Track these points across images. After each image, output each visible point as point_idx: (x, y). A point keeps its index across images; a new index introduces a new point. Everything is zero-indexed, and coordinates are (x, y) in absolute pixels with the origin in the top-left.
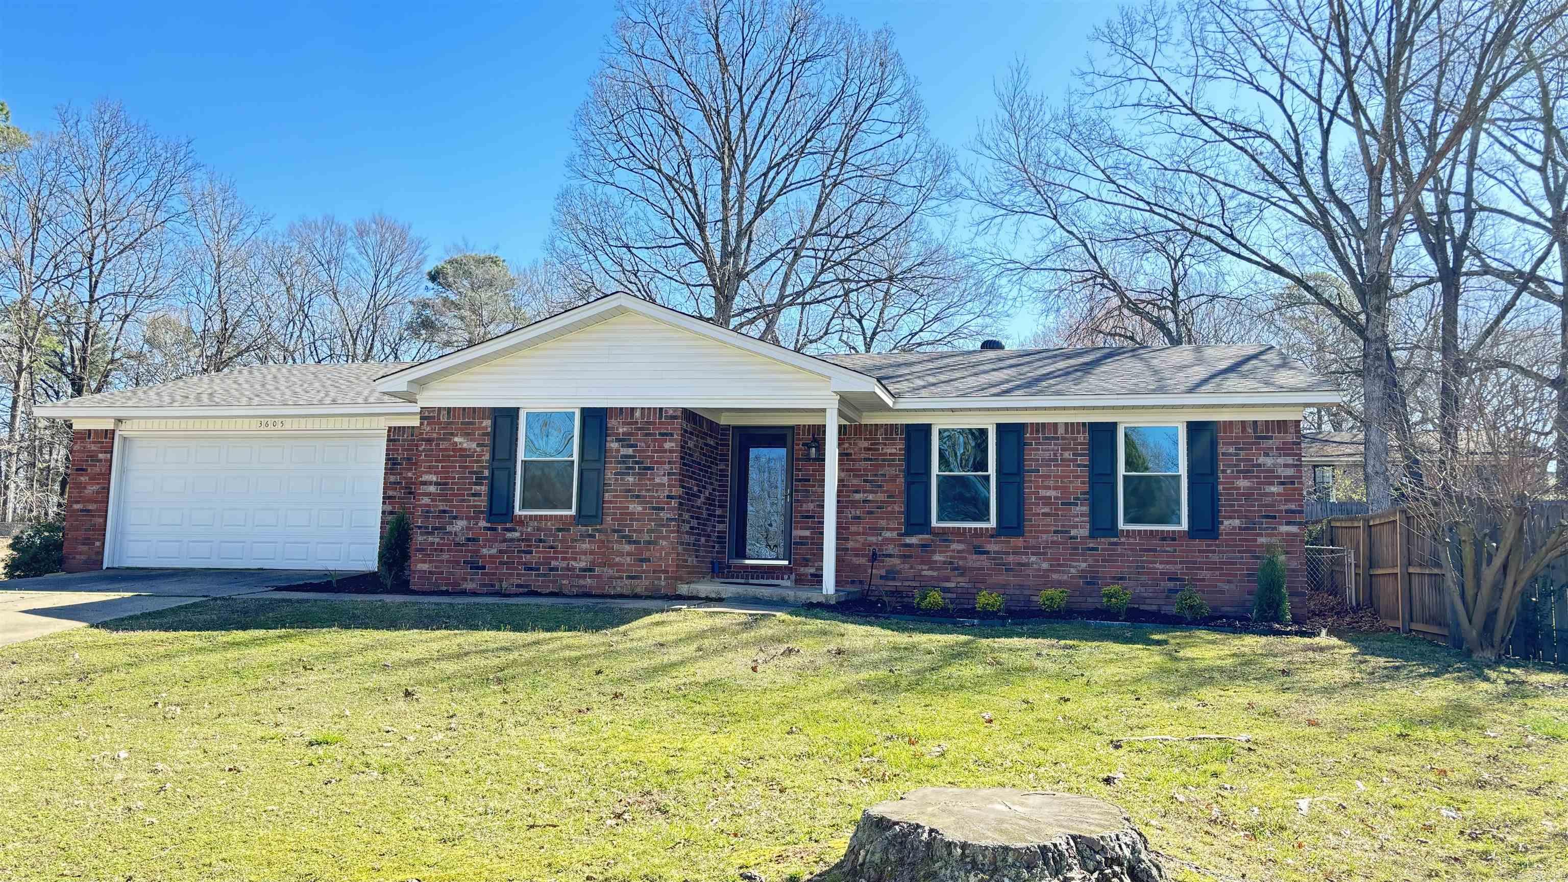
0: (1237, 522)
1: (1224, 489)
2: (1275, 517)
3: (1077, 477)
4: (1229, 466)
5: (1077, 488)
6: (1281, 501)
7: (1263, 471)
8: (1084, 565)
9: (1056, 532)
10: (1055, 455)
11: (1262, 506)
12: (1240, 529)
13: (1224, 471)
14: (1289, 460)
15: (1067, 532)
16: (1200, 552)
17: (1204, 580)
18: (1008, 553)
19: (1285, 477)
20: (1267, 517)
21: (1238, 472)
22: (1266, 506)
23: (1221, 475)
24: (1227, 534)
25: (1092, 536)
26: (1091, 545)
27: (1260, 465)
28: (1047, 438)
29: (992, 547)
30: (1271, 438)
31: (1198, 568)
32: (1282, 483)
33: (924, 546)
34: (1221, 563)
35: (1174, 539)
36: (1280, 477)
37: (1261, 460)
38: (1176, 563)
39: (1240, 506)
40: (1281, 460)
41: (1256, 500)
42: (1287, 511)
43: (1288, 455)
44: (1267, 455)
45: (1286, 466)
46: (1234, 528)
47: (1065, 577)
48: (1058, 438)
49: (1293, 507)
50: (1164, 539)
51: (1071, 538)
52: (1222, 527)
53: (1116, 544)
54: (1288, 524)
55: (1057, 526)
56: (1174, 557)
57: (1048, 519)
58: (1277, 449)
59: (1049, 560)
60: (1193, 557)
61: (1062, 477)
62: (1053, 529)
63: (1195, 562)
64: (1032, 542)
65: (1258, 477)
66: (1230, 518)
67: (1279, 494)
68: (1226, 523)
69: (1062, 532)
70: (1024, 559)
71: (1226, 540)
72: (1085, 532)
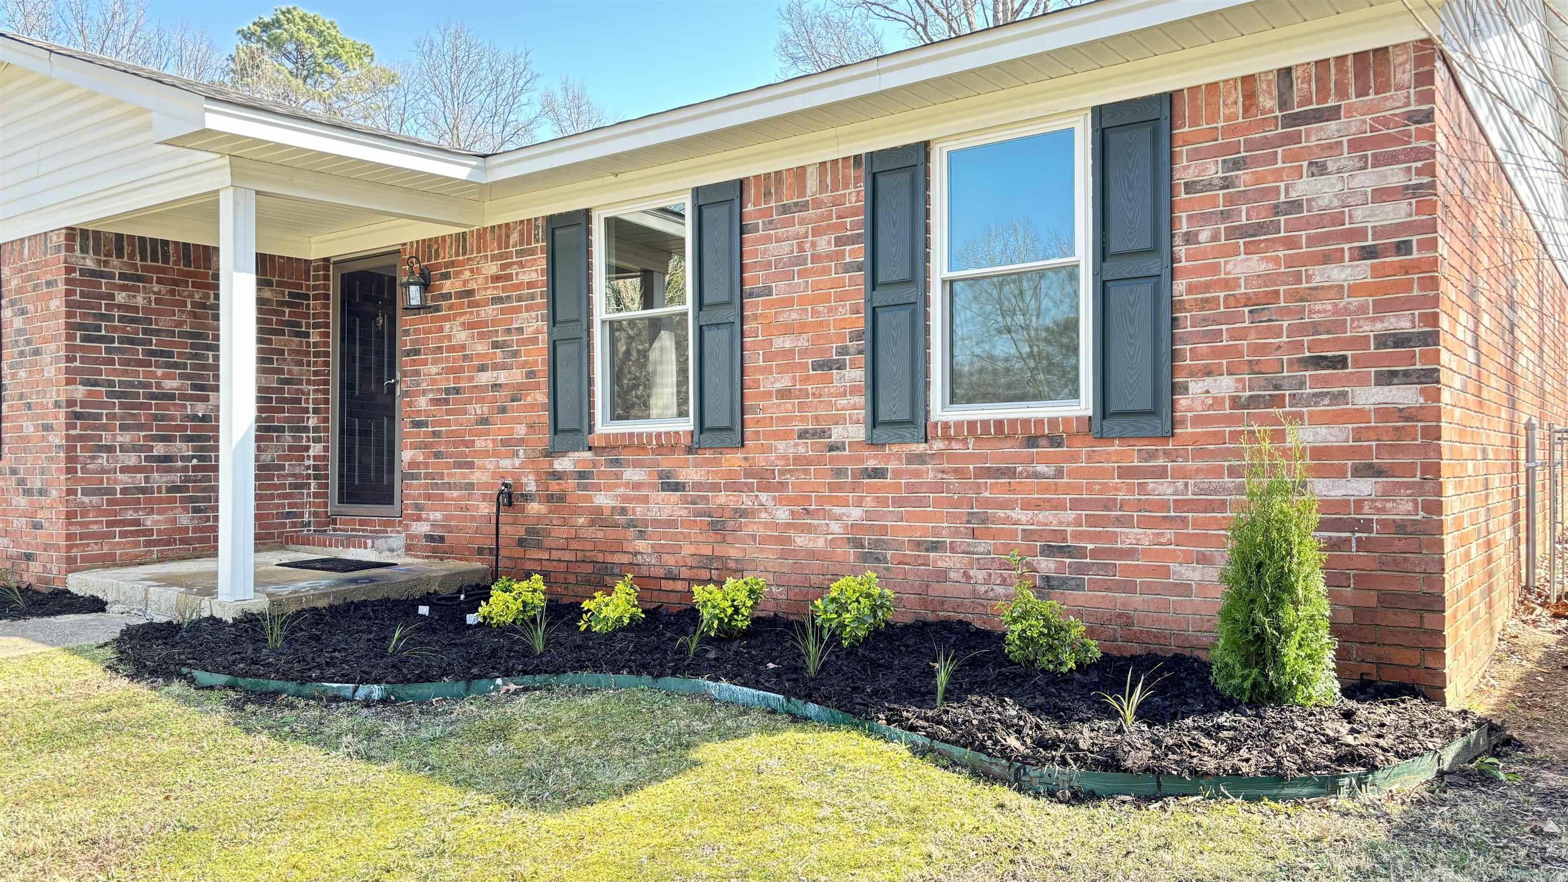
0: (1225, 385)
1: (1191, 289)
2: (1341, 362)
3: (841, 298)
4: (1205, 218)
5: (840, 324)
6: (1363, 309)
7: (1308, 224)
8: (856, 513)
9: (803, 435)
10: (801, 249)
11: (1303, 329)
12: (1235, 402)
13: (1190, 238)
14: (1394, 176)
15: (823, 433)
16: (1124, 473)
17: (1129, 553)
18: (715, 487)
19: (1378, 232)
20: (1318, 362)
21: (1231, 233)
22: (1315, 328)
23: (1181, 250)
24: (1197, 421)
25: (872, 443)
26: (872, 464)
27: (1295, 206)
28: (785, 209)
29: (690, 474)
30: (1333, 114)
31: (1120, 522)
32: (1368, 253)
33: (581, 475)
34: (1180, 505)
35: (1055, 441)
36: (1359, 233)
37: (1304, 187)
38: (1058, 506)
39: (1235, 335)
40: (1368, 180)
41: (1285, 312)
42: (1382, 341)
43: (1392, 159)
44: (1319, 169)
45: (1382, 195)
46: (1217, 402)
47: (820, 543)
48: (804, 206)
49: (1402, 323)
50: (1032, 441)
51: (832, 448)
52: (1183, 401)
53: (921, 459)
54: (1387, 378)
55: (804, 419)
56: (1056, 489)
57: (788, 404)
58: (1355, 145)
59: (790, 501)
60: (1105, 488)
61: (813, 301)
62: (799, 427)
63: (1108, 505)
64: (761, 461)
65: (1291, 243)
66: (1208, 372)
67: (1355, 290)
68: (1196, 387)
69: (814, 434)
70: (746, 501)
71: (1195, 439)
72: (858, 432)
